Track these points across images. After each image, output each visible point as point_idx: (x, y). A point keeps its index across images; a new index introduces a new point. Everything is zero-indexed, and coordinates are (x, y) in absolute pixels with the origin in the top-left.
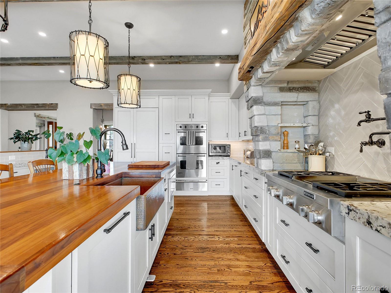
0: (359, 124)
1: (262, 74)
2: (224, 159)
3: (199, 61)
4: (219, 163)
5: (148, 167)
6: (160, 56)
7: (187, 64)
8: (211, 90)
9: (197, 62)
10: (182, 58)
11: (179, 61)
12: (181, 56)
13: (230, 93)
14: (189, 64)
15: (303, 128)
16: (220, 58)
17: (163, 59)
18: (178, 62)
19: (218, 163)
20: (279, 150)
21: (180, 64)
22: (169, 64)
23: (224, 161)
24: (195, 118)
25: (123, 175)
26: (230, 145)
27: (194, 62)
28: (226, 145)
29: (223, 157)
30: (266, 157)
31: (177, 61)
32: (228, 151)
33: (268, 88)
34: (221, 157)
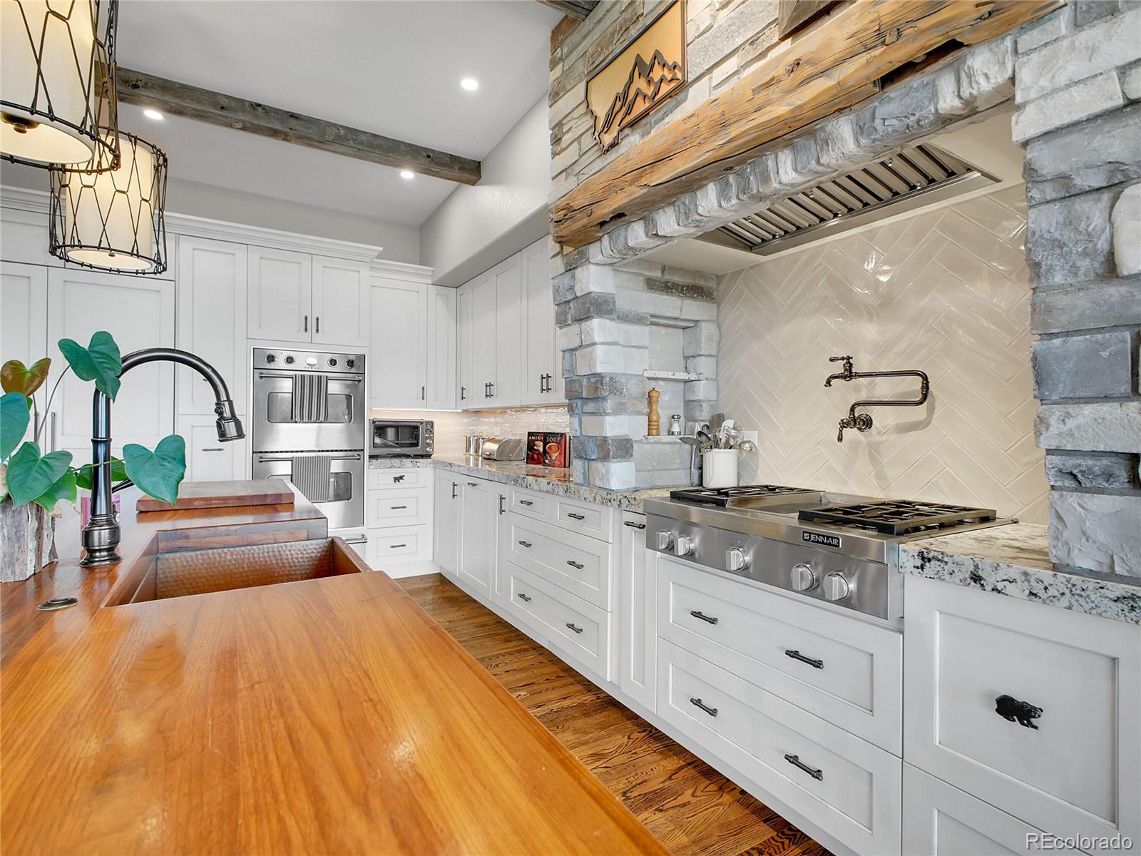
0: (828, 383)
1: (645, 239)
2: (418, 464)
3: (359, 149)
4: (401, 478)
5: (231, 503)
6: (209, 92)
7: (315, 147)
8: (381, 249)
9: (350, 151)
10: (299, 122)
11: (285, 130)
12: (293, 116)
13: (433, 269)
14: (322, 149)
15: (683, 383)
16: (428, 156)
17: (223, 108)
18: (281, 132)
19: (398, 479)
20: (644, 436)
21: (289, 141)
22: (244, 129)
23: (417, 472)
24: (323, 333)
25: (161, 545)
26: (432, 423)
27: (343, 149)
28: (422, 423)
29: (416, 460)
30: (621, 457)
31: (277, 126)
32: (428, 441)
33: (624, 276)
34: (407, 461)
